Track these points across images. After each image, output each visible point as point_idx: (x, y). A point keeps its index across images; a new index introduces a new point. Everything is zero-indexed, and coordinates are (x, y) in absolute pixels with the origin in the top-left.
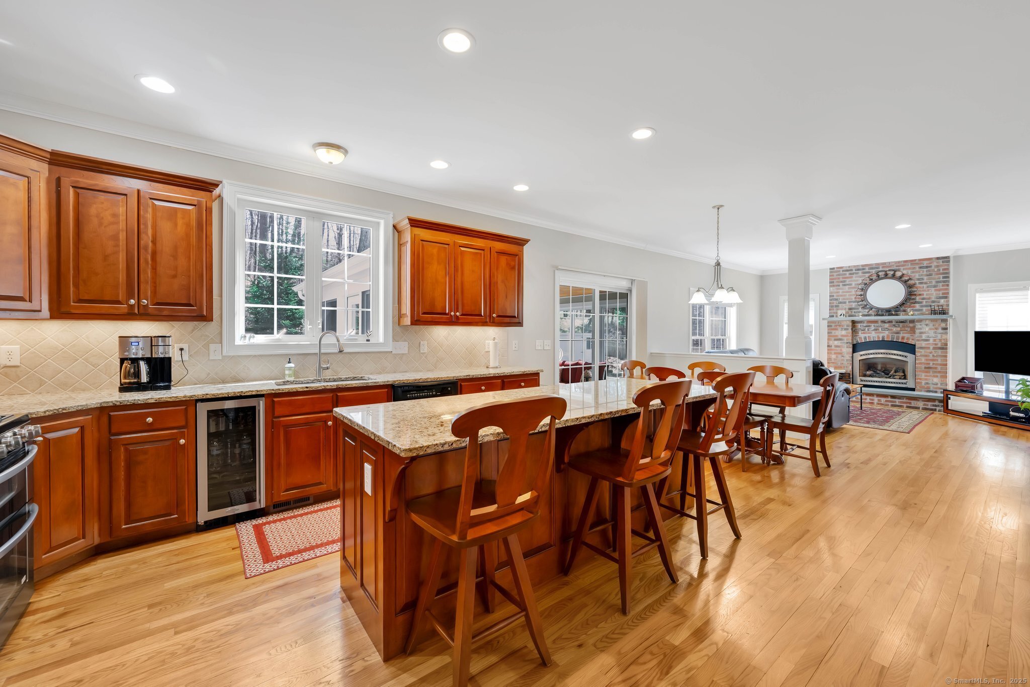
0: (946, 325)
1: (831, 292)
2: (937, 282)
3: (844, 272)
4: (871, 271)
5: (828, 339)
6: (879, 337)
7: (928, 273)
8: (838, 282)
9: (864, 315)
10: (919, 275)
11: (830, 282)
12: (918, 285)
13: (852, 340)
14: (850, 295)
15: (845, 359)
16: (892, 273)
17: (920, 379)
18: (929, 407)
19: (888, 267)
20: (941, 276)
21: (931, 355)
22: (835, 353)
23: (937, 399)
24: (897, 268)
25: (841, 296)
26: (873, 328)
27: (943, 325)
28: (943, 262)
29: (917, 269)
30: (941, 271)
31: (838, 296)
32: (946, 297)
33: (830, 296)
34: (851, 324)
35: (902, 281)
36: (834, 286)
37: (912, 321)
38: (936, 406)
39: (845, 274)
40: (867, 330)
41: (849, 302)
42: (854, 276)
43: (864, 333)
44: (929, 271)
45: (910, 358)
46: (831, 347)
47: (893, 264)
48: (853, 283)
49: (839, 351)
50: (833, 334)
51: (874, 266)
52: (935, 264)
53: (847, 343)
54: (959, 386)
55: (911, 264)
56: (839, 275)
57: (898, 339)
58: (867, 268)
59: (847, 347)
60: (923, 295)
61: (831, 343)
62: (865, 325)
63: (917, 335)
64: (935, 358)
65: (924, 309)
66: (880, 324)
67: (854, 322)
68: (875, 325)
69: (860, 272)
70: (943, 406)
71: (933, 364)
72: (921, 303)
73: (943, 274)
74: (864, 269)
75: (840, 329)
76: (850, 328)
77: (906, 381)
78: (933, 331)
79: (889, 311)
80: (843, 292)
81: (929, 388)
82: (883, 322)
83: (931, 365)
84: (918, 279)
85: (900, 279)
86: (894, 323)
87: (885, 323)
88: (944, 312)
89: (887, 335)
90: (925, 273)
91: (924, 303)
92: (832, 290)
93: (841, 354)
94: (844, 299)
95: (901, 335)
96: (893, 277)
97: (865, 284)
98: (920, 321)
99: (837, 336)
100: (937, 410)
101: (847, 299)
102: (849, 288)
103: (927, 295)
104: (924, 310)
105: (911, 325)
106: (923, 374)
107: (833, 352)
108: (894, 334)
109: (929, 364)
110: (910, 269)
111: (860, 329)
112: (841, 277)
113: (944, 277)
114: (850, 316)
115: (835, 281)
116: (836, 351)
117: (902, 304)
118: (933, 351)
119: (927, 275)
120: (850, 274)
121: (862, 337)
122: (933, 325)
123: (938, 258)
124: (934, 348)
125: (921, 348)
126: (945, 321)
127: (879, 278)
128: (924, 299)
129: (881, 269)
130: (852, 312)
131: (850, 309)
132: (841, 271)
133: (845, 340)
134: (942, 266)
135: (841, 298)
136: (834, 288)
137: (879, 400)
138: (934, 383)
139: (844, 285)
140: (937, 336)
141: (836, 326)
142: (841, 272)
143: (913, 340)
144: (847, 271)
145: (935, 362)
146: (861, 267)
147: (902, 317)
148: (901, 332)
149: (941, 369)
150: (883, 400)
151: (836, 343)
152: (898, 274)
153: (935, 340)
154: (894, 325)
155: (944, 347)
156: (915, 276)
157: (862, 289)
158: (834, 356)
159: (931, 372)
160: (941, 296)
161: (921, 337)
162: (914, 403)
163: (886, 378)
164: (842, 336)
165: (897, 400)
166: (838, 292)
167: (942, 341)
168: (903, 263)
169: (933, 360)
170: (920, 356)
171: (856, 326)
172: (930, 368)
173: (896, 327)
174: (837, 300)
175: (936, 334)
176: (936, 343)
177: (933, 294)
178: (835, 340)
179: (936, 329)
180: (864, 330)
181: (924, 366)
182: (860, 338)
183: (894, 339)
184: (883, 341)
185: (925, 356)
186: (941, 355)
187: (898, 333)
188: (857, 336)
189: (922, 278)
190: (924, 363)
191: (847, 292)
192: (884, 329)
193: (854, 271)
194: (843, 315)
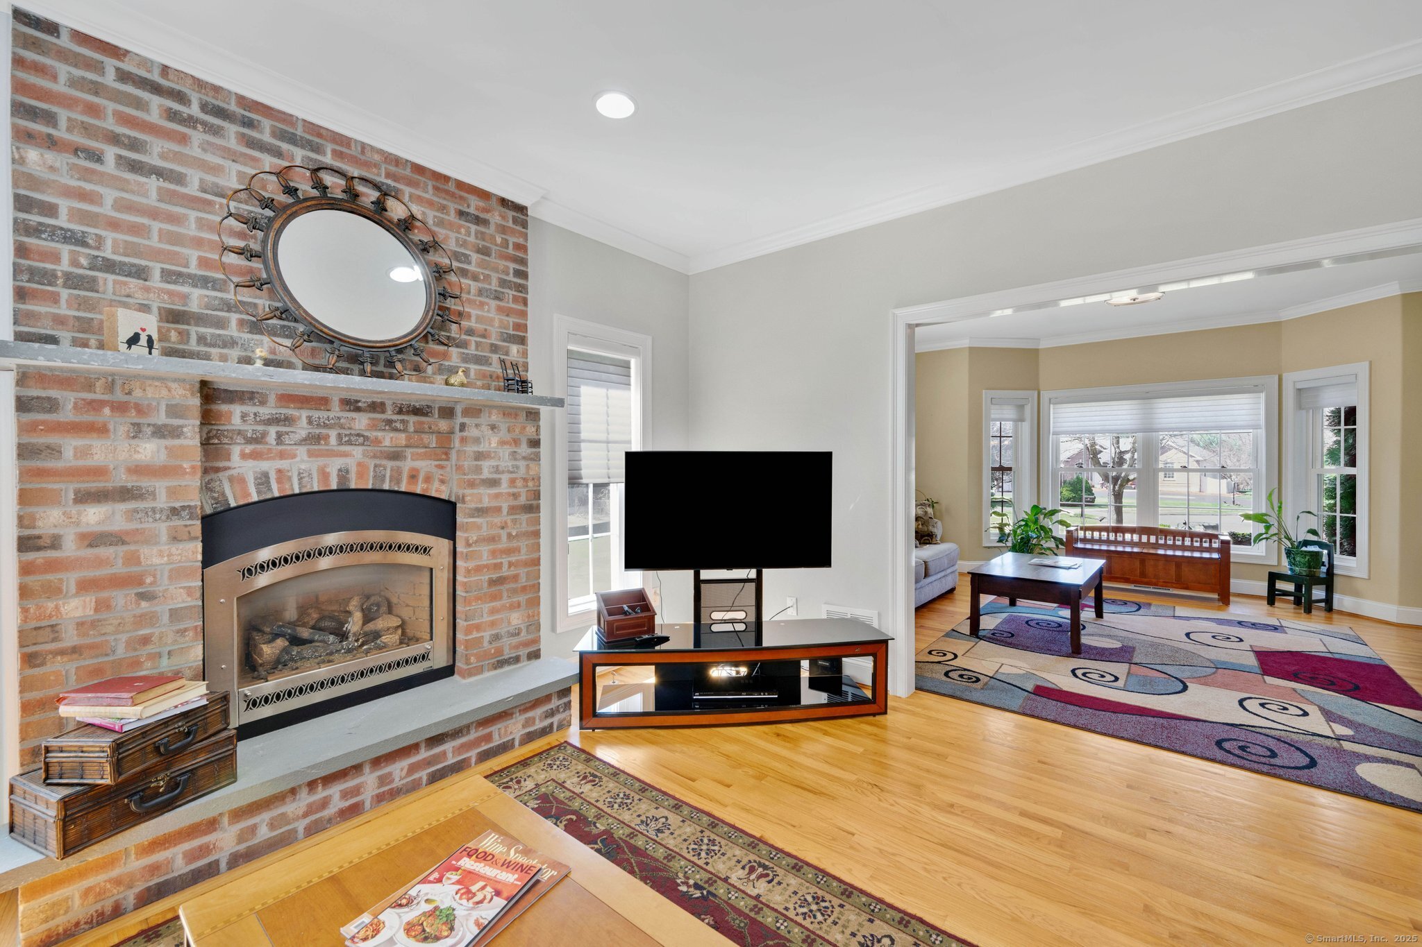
0: (538, 430)
4: (285, 146)
6: (324, 475)
10: (458, 239)
13: (199, 492)
15: (163, 609)
17: (478, 628)
21: (504, 534)
22: (85, 586)
25: (114, 225)
26: (302, 431)
27: (530, 430)
38: (552, 714)
40: (271, 439)
41: (173, 277)
43: (255, 456)
45: (439, 554)
47: (377, 157)
48: (194, 175)
49: (119, 569)
53: (174, 512)
57: (399, 482)
58: (267, 124)
59: (175, 539)
61: (50, 519)
62: (265, 412)
63: (459, 464)
64: (514, 544)
66: (336, 411)
67: (209, 393)
68: (316, 414)
69: (232, 129)
71: (510, 564)
72: (464, 344)
73: (514, 259)
74: (246, 122)
75: (120, 426)
76: (191, 425)
78: (507, 450)
79: (351, 358)
82: (351, 405)
83: (505, 572)
84: (458, 256)
86: (387, 415)
87: (358, 409)
89: (359, 464)
90: (470, 238)
91: (472, 350)
92: (39, 171)
93: (126, 581)
94: (133, 250)
95: (407, 465)
96: (380, 214)
97: (265, 202)
98: (473, 411)
101: (156, 255)
105: (443, 425)
106: (486, 607)
108: (384, 462)
109: (499, 566)
110: (427, 202)
111: (240, 432)
113: (517, 273)
115: (61, 112)
118: (509, 519)
119: (478, 250)
120: (172, 115)
121: (248, 477)
123: (504, 202)
124: (513, 510)
125: (481, 512)
126: (530, 415)
128: (470, 332)
129: (326, 159)
134: (512, 231)
135: (109, 235)
140: (517, 467)
141: (95, 406)
142: (110, 82)
143: (442, 482)
145: (513, 559)
147: (406, 388)
148: (409, 452)
151: (94, 516)
152: (394, 209)
153: (512, 482)
154: (389, 422)
155: (533, 506)
159: (505, 594)
160: (509, 331)
161: (478, 470)
164: (138, 470)
166: (85, 195)
167: (530, 484)
168: (408, 172)
169: (509, 552)
170: (476, 542)
171: (219, 416)
172: (501, 581)
173: (396, 430)
174: (84, 244)
175: (516, 459)
176: (515, 490)
177: (492, 320)
178: (84, 498)
179: (516, 442)
180: (258, 439)
181: (487, 577)
182: (239, 481)
183: (383, 481)
184: (343, 491)
185: (493, 539)
186: (527, 532)
187: (396, 456)
188: (217, 470)
189: (466, 256)
190: (486, 566)
191: (152, 214)
192: (350, 439)
193: (196, 108)
194: (143, 340)
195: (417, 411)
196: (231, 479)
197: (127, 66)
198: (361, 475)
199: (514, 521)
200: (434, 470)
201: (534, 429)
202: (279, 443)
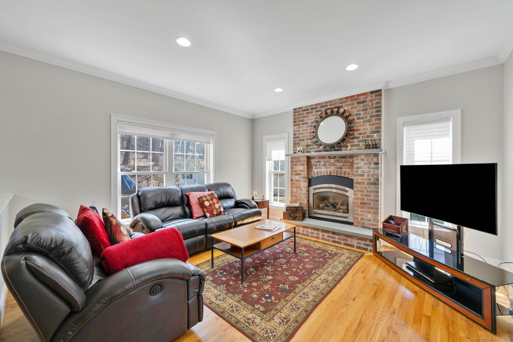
0: (378, 159)
1: (294, 131)
2: (371, 117)
3: (303, 112)
4: (321, 109)
5: (292, 174)
6: (327, 172)
7: (364, 108)
8: (299, 121)
9: (316, 151)
10: (357, 110)
11: (294, 122)
12: (356, 121)
13: (308, 174)
14: (307, 133)
15: (302, 192)
16: (336, 110)
17: (357, 214)
18: (362, 246)
19: (333, 104)
20: (374, 110)
21: (365, 190)
23: (369, 239)
24: (340, 105)
25: (301, 134)
26: (322, 163)
27: (375, 160)
28: (376, 96)
29: (356, 105)
30: (374, 106)
31: (299, 134)
32: (378, 132)
33: (294, 135)
34: (306, 160)
35: (344, 117)
36: (296, 125)
37: (351, 156)
38: (367, 245)
39: (304, 114)
40: (318, 165)
41: (307, 139)
42: (310, 115)
43: (316, 168)
44: (365, 106)
45: (350, 193)
46: (293, 181)
47: (337, 101)
48: (309, 122)
50: (294, 169)
51: (324, 104)
52: (370, 98)
53: (304, 177)
54: (386, 227)
55: (351, 100)
56: (300, 115)
57: (341, 174)
58: (319, 106)
59: (304, 182)
60: (360, 129)
61: (293, 177)
62: (317, 160)
63: (355, 170)
64: (369, 194)
65: (361, 143)
66: (327, 159)
67: (309, 158)
68: (324, 160)
69: (314, 110)
70: (373, 246)
71: (367, 199)
72: (359, 138)
73: (376, 108)
74: (316, 108)
75: (299, 164)
76: (306, 163)
77: (348, 215)
78: (367, 166)
79: (332, 147)
80: (303, 130)
81: (364, 223)
82: (330, 157)
83: (366, 201)
84: (357, 115)
85: (342, 115)
86: (337, 159)
87: (331, 158)
88: (376, 146)
89: (333, 170)
90: (362, 108)
91: (361, 139)
92: (295, 129)
93: (299, 187)
94: (303, 137)
95: (343, 170)
96: (338, 113)
97: (317, 122)
98: (357, 156)
99: (297, 171)
100: (369, 250)
102: (306, 127)
103: (363, 130)
104: (361, 145)
105: (351, 160)
106: (360, 210)
107: (294, 186)
108: (338, 169)
109: (364, 199)
110: (350, 105)
111: (314, 164)
112: (301, 116)
113: (377, 111)
114: (306, 152)
115: (297, 120)
116: (296, 185)
117: (343, 140)
118: (367, 186)
119: (363, 110)
120: (307, 113)
122: (367, 160)
123: (372, 92)
124: (368, 184)
125: (358, 183)
126: (376, 155)
127: (327, 116)
128: (360, 134)
129: (328, 107)
130: (308, 148)
131: (307, 146)
132: (301, 111)
133: (303, 175)
134: (375, 100)
135: (301, 135)
136: (296, 127)
137: (323, 235)
138: (368, 218)
139: (303, 124)
140: (370, 171)
142: (301, 113)
143: (352, 175)
144: (305, 110)
145: (369, 198)
146: (315, 107)
147: (343, 152)
148: (344, 167)
149: (374, 205)
150: (326, 235)
151: (296, 177)
152: (341, 110)
153: (368, 175)
154: (338, 160)
155: (376, 183)
156: (354, 111)
157: (315, 127)
158: (295, 190)
159: (366, 208)
160: (374, 130)
161: (358, 172)
162: (350, 241)
163: (333, 211)
164: (301, 171)
165: (336, 236)
166: (299, 131)
167: (375, 176)
168: (344, 100)
169: (367, 196)
170: (357, 191)
171: (310, 161)
172: (364, 203)
173: (339, 162)
174: (299, 138)
175: (370, 169)
176: (369, 178)
177: (367, 128)
178: (296, 174)
179: (370, 164)
180: (316, 165)
181: (360, 201)
182: (314, 173)
183: (338, 174)
184: (330, 175)
185: (361, 191)
186: (374, 191)
187: (341, 168)
188: (312, 171)
189: (359, 114)
190: (360, 198)
191: (305, 130)
192: (331, 165)
193: (310, 110)
194: (300, 151)
195: (344, 157)
196: (313, 172)
197: (303, 109)
198: (334, 172)
199: (369, 187)
200: (350, 172)
201: (376, 159)
202: (319, 166)
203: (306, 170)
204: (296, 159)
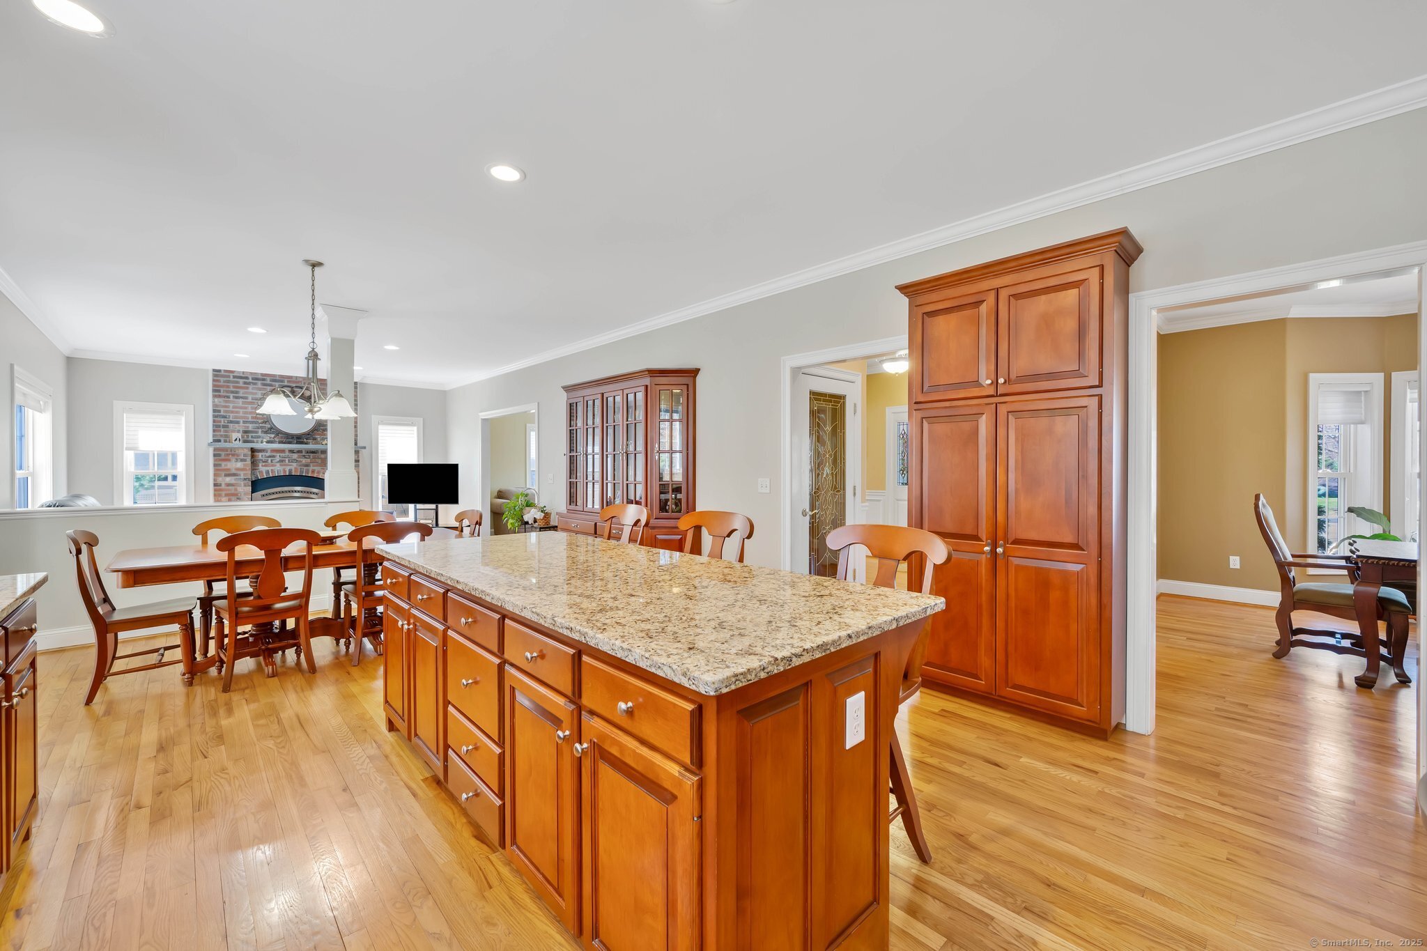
1: (215, 405)
3: (236, 380)
4: (273, 383)
5: (216, 475)
6: (285, 471)
8: (227, 392)
9: (268, 442)
11: (214, 391)
13: (252, 473)
16: (299, 390)
19: (294, 382)
22: (226, 495)
25: (232, 412)
26: (278, 459)
31: (226, 411)
33: (214, 411)
34: (249, 453)
36: (220, 396)
37: (323, 452)
39: (238, 382)
40: (270, 461)
42: (251, 386)
43: (265, 466)
46: (220, 486)
47: (301, 379)
49: (233, 492)
50: (222, 467)
51: (278, 378)
53: (243, 479)
56: (228, 382)
57: (309, 473)
58: (268, 378)
59: (245, 486)
61: (220, 480)
62: (268, 454)
63: (327, 468)
66: (287, 454)
67: (253, 450)
68: (281, 454)
69: (259, 382)
74: (263, 379)
75: (233, 459)
76: (249, 459)
79: (299, 439)
80: (234, 407)
82: (292, 451)
86: (304, 454)
89: (295, 468)
92: (217, 403)
94: (236, 417)
95: (311, 468)
99: (229, 470)
101: (242, 417)
102: (243, 403)
105: (322, 456)
107: (223, 493)
108: (303, 467)
111: (262, 460)
112: (231, 384)
114: (245, 441)
115: (222, 389)
116: (228, 492)
117: (312, 431)
120: (245, 383)
121: (264, 471)
126: (356, 453)
129: (285, 383)
130: (248, 436)
131: (245, 432)
132: (232, 377)
133: (242, 475)
135: (231, 415)
136: (221, 400)
139: (237, 398)
141: (228, 455)
142: (231, 379)
143: (322, 473)
144: (241, 378)
146: (259, 377)
147: (311, 446)
148: (311, 464)
151: (228, 479)
154: (303, 456)
158: (224, 499)
164: (237, 469)
166: (226, 407)
171: (256, 456)
173: (306, 458)
174: (226, 418)
178: (226, 475)
180: (266, 462)
183: (304, 473)
184: (291, 475)
187: (307, 466)
188: (258, 469)
191: (241, 408)
192: (292, 461)
193: (250, 379)
194: (238, 439)
195: (313, 452)
197: (236, 374)
198: (295, 471)
200: (320, 470)
202: (272, 462)
203: (249, 467)
204: (227, 451)
